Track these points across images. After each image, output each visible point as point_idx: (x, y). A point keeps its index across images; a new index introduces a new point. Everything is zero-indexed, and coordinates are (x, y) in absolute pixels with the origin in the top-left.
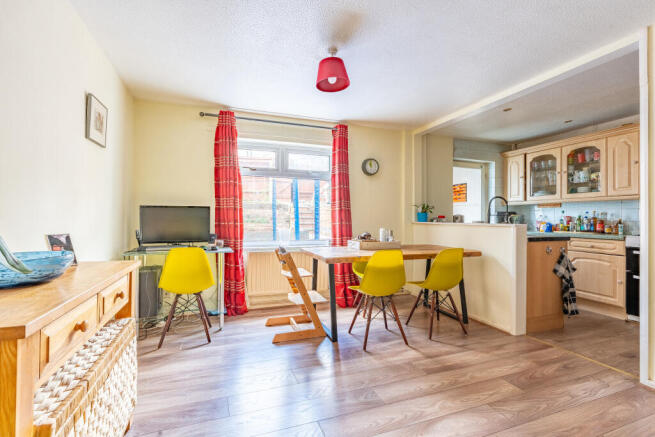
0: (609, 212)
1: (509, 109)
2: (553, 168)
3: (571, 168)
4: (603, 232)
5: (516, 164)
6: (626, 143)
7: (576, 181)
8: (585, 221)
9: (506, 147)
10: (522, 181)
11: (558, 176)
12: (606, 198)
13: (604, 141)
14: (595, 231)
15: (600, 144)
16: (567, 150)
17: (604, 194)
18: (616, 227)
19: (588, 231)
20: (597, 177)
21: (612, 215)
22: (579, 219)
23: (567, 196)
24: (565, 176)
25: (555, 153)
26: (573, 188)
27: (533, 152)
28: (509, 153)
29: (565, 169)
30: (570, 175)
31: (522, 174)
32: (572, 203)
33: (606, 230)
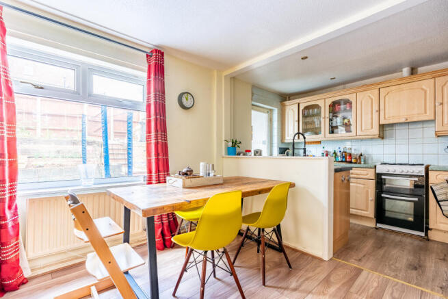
0: (353, 148)
1: (306, 58)
2: (319, 115)
3: (331, 115)
4: (351, 162)
5: (292, 110)
6: (369, 96)
7: (334, 124)
8: (339, 154)
9: (285, 97)
10: (296, 124)
11: (322, 120)
12: (356, 137)
13: (355, 94)
14: (346, 161)
15: (352, 98)
16: (329, 102)
17: (355, 134)
18: (360, 158)
19: (342, 161)
20: (349, 121)
21: (355, 150)
22: (335, 153)
23: (328, 135)
24: (327, 120)
25: (321, 103)
26: (333, 129)
27: (305, 102)
28: (287, 103)
29: (327, 115)
30: (331, 120)
31: (296, 119)
32: (332, 141)
33: (353, 160)
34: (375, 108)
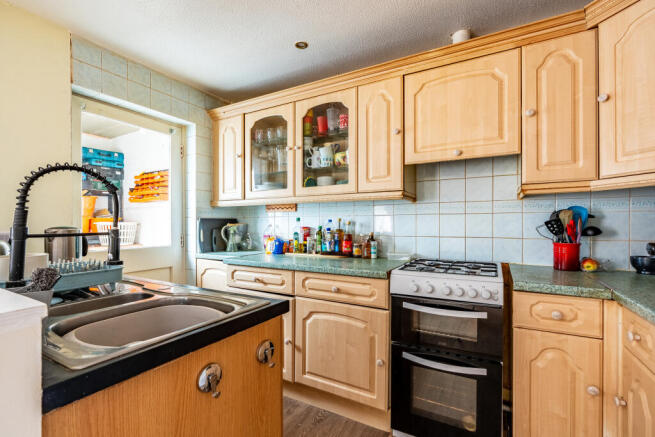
0: (359, 220)
2: (283, 143)
3: (309, 141)
4: (350, 255)
5: (231, 132)
6: (383, 96)
7: (315, 165)
8: (328, 236)
9: (216, 98)
10: (239, 161)
11: (290, 154)
12: (356, 196)
13: (354, 90)
14: (340, 253)
15: (346, 98)
16: (303, 109)
17: (353, 190)
18: (368, 246)
19: (332, 253)
20: (344, 158)
21: (362, 225)
22: (320, 232)
23: (302, 191)
24: (299, 154)
25: (285, 113)
26: (311, 177)
27: (258, 109)
28: (220, 111)
29: (299, 143)
30: (306, 154)
31: (239, 151)
32: (309, 203)
33: (355, 251)
34: (396, 125)
